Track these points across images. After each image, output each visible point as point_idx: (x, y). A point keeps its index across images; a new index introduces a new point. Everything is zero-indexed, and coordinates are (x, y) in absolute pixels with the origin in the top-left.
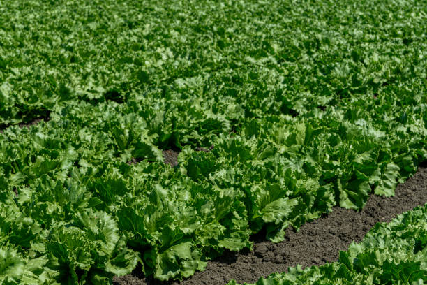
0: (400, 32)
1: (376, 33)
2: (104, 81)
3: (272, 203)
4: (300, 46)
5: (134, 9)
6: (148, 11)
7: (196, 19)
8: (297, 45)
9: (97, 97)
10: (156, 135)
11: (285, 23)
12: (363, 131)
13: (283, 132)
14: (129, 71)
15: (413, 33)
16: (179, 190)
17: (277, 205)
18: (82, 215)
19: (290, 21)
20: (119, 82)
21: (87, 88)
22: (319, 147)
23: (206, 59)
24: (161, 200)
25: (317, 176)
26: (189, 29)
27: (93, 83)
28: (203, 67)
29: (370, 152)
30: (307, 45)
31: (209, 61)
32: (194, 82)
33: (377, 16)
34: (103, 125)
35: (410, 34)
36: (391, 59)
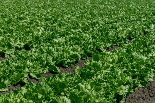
0: (120, 19)
1: (113, 19)
2: (23, 41)
3: (119, 87)
4: (89, 25)
5: (17, 13)
6: (23, 13)
7: (43, 16)
8: (88, 24)
9: (22, 47)
10: (55, 62)
11: (77, 17)
12: (139, 57)
13: (109, 59)
14: (31, 36)
15: (125, 19)
16: (85, 84)
17: (122, 88)
18: (57, 98)
19: (79, 16)
20: (29, 41)
21: (17, 43)
22: (128, 64)
23: (58, 31)
24: (82, 89)
25: (130, 75)
26: (44, 20)
27: (19, 41)
28: (57, 34)
29: (145, 65)
30: (91, 24)
31: (59, 31)
32: (61, 40)
33: (108, 13)
34: (36, 58)
35: (124, 19)
36: (127, 28)
